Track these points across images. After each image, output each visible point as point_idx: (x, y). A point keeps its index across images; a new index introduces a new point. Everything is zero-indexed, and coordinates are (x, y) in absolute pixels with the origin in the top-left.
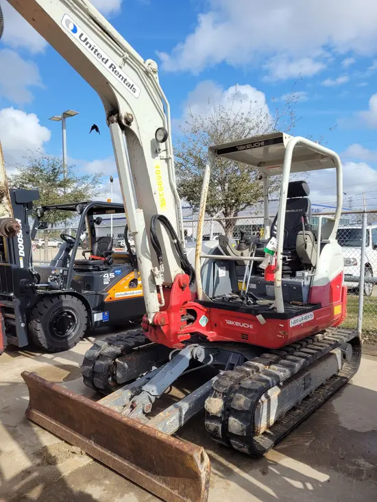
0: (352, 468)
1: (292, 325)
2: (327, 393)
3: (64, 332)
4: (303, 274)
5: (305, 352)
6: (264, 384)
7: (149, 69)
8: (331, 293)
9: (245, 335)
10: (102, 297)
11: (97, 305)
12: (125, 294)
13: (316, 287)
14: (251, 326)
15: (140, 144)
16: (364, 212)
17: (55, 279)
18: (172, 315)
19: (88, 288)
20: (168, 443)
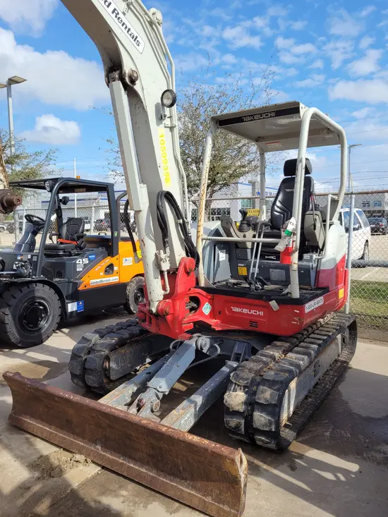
0: (379, 456)
1: (307, 311)
2: (333, 378)
3: (36, 324)
4: (311, 257)
5: (314, 338)
6: (287, 374)
7: (154, 19)
8: (337, 276)
9: (253, 323)
10: (76, 285)
11: (70, 292)
12: (101, 281)
13: (324, 271)
14: (262, 313)
15: (144, 108)
16: (352, 193)
17: (22, 266)
18: (178, 303)
19: (60, 275)
20: (202, 446)
